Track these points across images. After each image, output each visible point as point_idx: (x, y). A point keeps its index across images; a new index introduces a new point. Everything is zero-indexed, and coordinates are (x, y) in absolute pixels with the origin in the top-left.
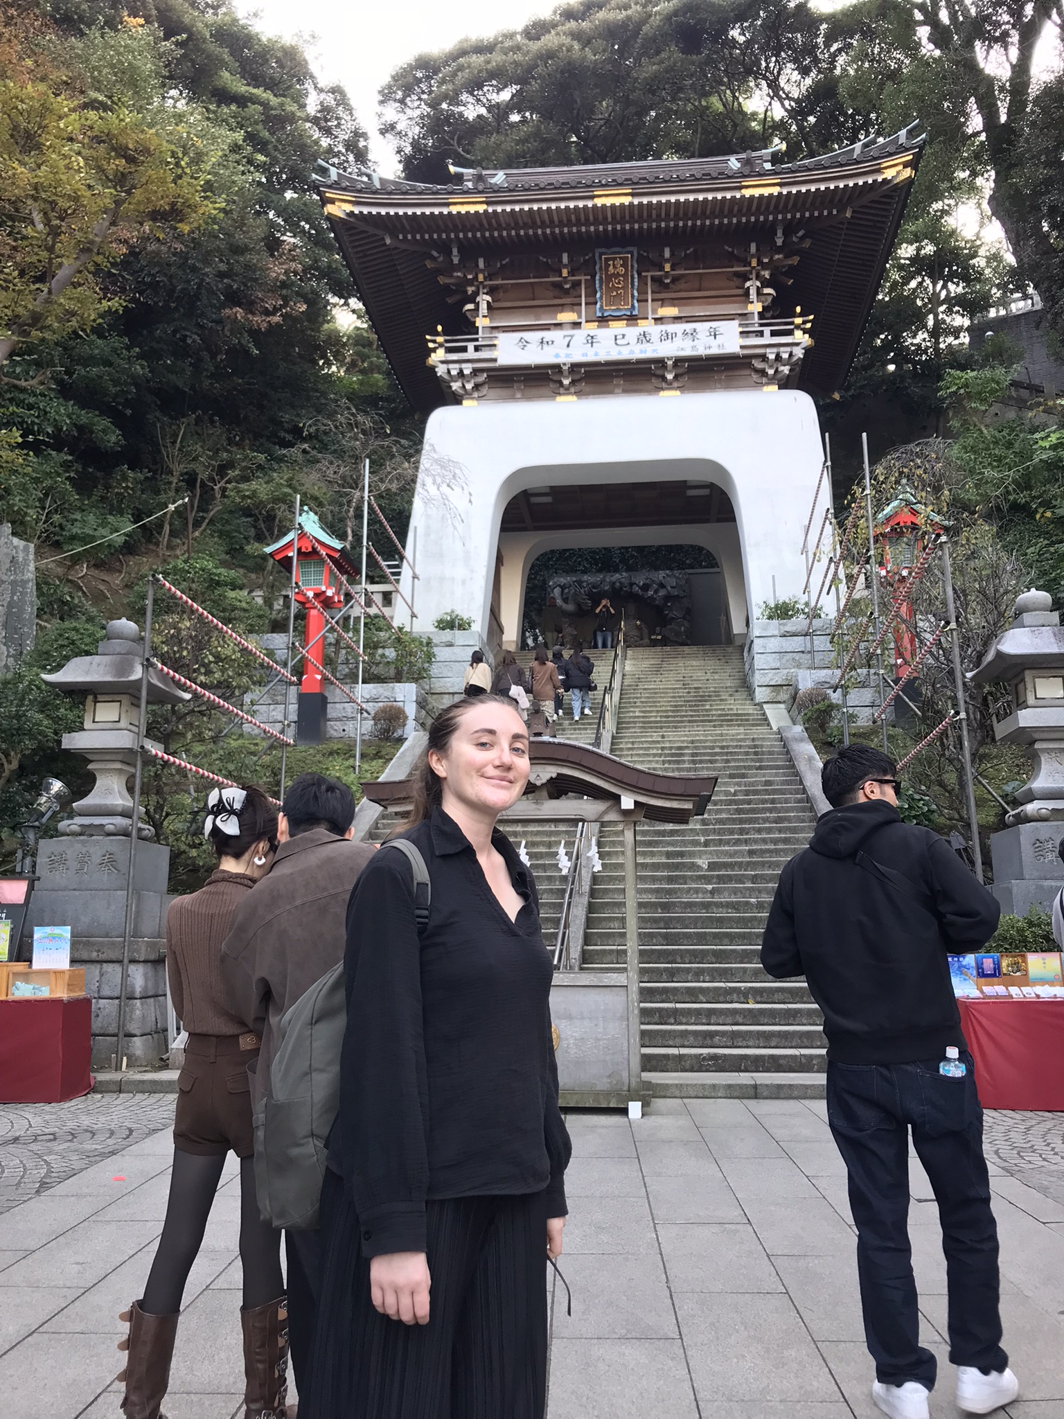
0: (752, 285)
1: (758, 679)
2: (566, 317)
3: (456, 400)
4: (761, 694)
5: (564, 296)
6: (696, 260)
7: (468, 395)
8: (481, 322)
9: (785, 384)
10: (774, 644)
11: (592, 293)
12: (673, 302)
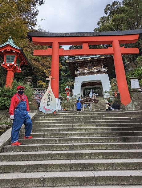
0: (102, 65)
1: (104, 98)
2: (86, 69)
3: (77, 76)
4: (105, 99)
5: (86, 67)
6: (97, 63)
7: (78, 76)
8: (79, 69)
9: (105, 73)
10: (106, 95)
11: (88, 66)
12: (95, 67)
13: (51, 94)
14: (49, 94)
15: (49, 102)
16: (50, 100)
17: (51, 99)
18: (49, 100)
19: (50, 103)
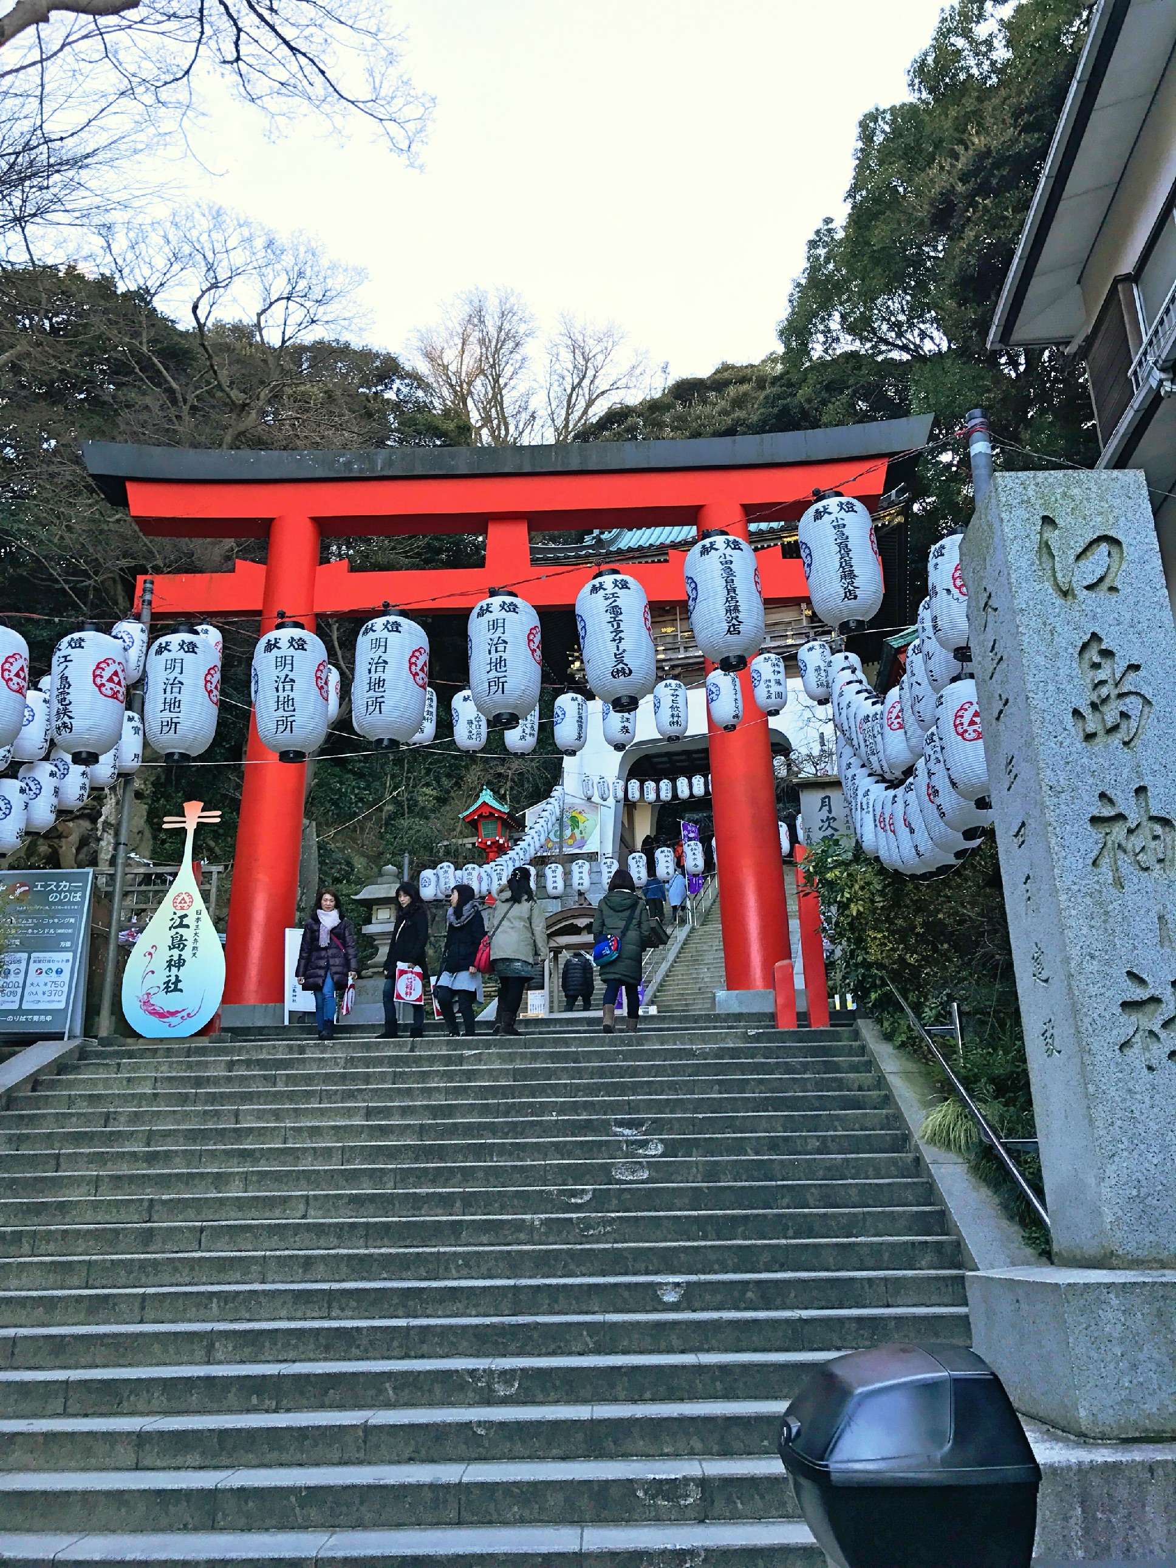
2: (669, 630)
3: (587, 696)
16: (187, 954)
18: (176, 953)
19: (183, 973)
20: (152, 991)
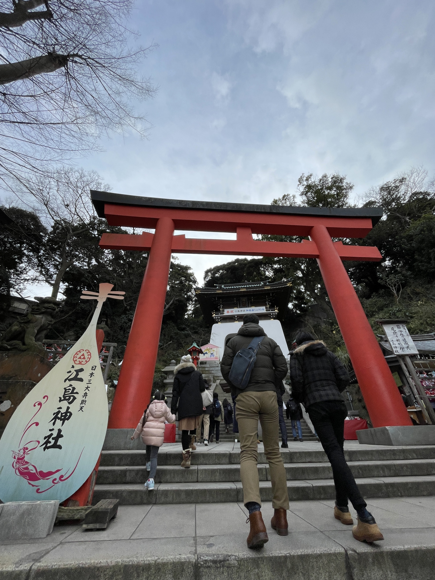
9: (274, 319)
13: (87, 368)
14: (78, 367)
15: (66, 416)
16: (74, 408)
17: (79, 398)
18: (64, 405)
19: (67, 428)
20: (30, 446)
